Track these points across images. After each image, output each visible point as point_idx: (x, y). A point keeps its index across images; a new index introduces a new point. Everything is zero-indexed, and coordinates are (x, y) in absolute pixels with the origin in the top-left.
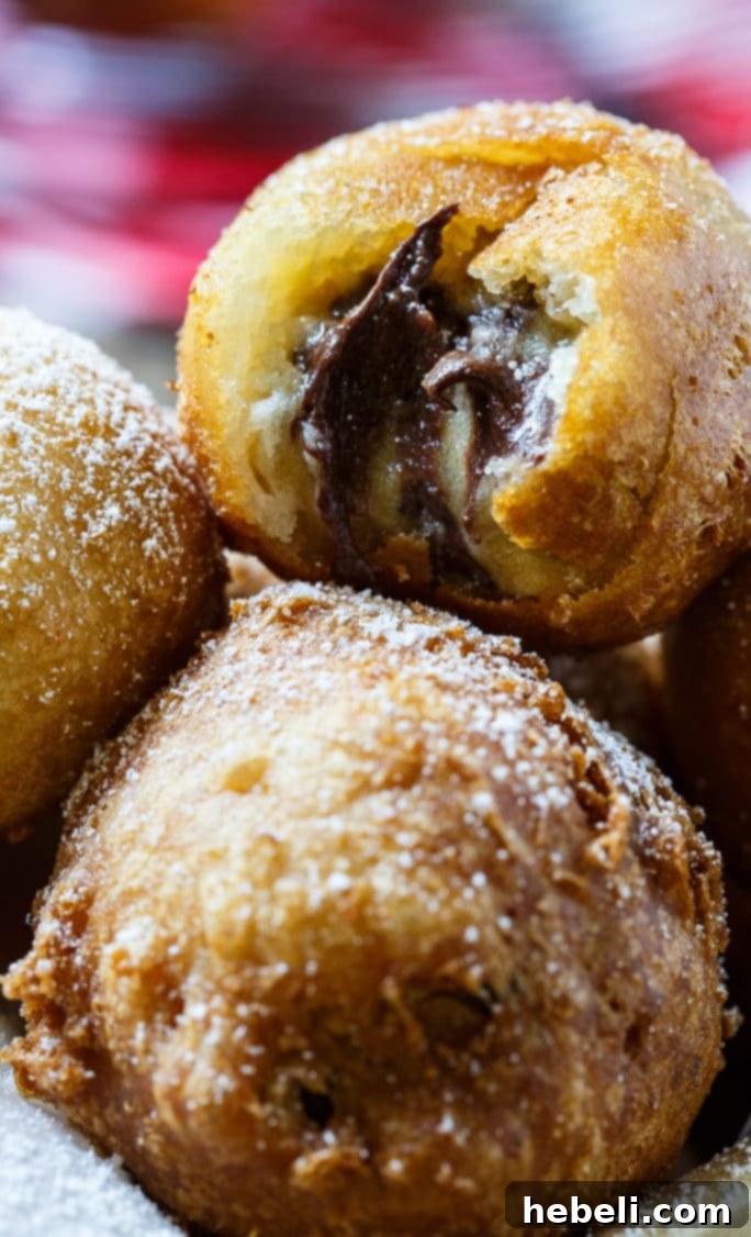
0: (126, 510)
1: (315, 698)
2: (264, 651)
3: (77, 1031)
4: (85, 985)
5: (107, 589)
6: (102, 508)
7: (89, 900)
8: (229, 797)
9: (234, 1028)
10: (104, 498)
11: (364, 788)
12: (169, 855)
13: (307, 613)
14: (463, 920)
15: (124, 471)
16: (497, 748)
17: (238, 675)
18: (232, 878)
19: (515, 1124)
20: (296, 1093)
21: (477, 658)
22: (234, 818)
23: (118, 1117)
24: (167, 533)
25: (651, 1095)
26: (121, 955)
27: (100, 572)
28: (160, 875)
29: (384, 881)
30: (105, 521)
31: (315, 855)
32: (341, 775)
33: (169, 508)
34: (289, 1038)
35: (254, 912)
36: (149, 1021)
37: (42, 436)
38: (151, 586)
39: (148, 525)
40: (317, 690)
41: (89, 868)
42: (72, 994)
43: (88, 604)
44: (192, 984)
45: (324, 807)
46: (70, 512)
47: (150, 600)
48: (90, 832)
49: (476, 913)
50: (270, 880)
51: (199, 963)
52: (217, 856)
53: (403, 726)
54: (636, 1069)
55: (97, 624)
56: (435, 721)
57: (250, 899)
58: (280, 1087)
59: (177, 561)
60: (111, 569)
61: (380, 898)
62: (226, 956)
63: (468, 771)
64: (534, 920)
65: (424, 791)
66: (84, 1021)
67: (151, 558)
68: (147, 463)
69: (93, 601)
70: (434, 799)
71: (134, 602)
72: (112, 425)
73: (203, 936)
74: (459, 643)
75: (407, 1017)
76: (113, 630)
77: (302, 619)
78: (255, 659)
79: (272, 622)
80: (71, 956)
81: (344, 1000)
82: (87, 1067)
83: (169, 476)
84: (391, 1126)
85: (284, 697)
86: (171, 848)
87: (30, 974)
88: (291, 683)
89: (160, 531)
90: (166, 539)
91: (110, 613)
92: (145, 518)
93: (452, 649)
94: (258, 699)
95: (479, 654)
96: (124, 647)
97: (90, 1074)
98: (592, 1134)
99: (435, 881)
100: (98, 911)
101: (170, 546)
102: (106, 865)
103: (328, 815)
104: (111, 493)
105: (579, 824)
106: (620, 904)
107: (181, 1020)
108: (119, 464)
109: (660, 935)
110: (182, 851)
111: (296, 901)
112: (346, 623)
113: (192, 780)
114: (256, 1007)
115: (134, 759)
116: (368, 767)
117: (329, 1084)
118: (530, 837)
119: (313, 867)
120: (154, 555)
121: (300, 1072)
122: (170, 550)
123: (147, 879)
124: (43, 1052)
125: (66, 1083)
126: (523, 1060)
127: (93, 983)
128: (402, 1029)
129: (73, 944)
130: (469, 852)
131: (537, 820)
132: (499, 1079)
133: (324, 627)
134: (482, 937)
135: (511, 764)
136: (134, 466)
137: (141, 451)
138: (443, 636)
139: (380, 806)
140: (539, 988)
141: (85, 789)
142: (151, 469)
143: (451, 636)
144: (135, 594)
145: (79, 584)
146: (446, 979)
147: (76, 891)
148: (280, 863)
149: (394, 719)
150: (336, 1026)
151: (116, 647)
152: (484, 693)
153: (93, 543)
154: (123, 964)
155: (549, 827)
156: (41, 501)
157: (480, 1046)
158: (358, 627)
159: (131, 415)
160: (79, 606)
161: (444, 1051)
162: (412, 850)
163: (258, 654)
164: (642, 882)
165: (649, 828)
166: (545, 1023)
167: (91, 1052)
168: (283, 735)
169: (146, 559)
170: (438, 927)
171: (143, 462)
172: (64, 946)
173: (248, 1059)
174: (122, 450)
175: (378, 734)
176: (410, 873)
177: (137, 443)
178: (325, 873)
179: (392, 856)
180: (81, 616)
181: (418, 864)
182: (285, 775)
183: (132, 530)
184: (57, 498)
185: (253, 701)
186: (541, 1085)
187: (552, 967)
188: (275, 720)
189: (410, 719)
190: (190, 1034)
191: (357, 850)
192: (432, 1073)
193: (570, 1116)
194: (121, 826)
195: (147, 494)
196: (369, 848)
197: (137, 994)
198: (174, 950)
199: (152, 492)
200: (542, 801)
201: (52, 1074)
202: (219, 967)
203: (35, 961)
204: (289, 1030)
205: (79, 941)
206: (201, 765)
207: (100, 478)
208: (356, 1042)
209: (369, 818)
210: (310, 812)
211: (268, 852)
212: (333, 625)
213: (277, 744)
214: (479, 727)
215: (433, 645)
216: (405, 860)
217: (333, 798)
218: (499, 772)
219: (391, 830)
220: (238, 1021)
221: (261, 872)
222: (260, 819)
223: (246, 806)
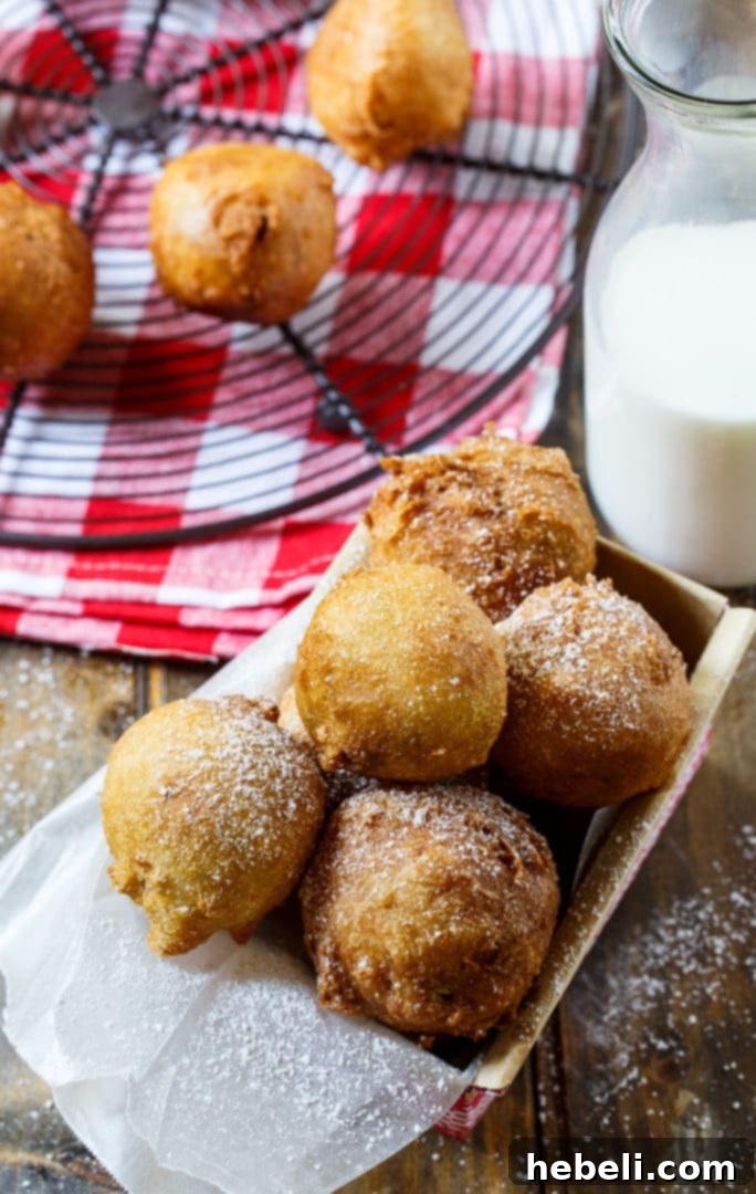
0: (296, 801)
1: (400, 863)
2: (369, 840)
3: (351, 996)
4: (348, 979)
6: (288, 805)
7: (337, 947)
8: (383, 911)
9: (414, 987)
10: (288, 801)
11: (432, 897)
12: (367, 934)
13: (378, 820)
14: (484, 929)
15: (289, 785)
16: (473, 862)
17: (363, 854)
18: (398, 941)
19: (516, 977)
20: (440, 997)
21: (445, 816)
22: (390, 919)
23: (373, 1014)
24: (311, 799)
26: (363, 973)
27: (296, 828)
28: (366, 941)
29: (453, 929)
30: (292, 810)
31: (426, 927)
33: (308, 788)
34: (434, 983)
35: (411, 951)
36: (380, 990)
37: (259, 790)
39: (305, 801)
40: (399, 859)
41: (332, 936)
42: (344, 982)
44: (392, 975)
45: (422, 908)
46: (279, 814)
50: (413, 940)
51: (392, 969)
53: (440, 870)
57: (407, 947)
58: (434, 997)
60: (298, 825)
61: (454, 934)
62: (403, 966)
63: (468, 878)
64: (505, 916)
65: (456, 891)
66: (352, 991)
68: (295, 778)
70: (460, 892)
71: (308, 829)
72: (277, 768)
73: (392, 961)
74: (436, 811)
75: (474, 965)
78: (367, 845)
79: (365, 825)
80: (339, 970)
81: (450, 967)
82: (358, 1005)
83: (302, 774)
84: (477, 997)
85: (387, 865)
86: (367, 932)
88: (388, 857)
90: (312, 801)
92: (303, 799)
93: (435, 817)
95: (444, 813)
99: (470, 921)
100: (343, 951)
101: (314, 803)
102: (341, 936)
103: (425, 910)
104: (289, 798)
105: (508, 873)
106: (528, 889)
107: (392, 988)
108: (287, 784)
109: (541, 888)
110: (372, 932)
111: (425, 944)
112: (394, 819)
113: (367, 903)
114: (420, 979)
115: (333, 891)
116: (433, 888)
117: (451, 990)
118: (494, 888)
119: (427, 931)
120: (310, 810)
121: (440, 991)
123: (361, 943)
126: (514, 958)
127: (351, 978)
128: (472, 968)
129: (337, 965)
131: (495, 881)
132: (508, 967)
134: (492, 931)
135: (478, 866)
136: (292, 781)
137: (290, 774)
138: (429, 811)
139: (442, 903)
140: (512, 935)
144: (308, 826)
146: (484, 950)
147: (331, 946)
148: (414, 932)
149: (436, 869)
150: (449, 975)
152: (456, 835)
153: (291, 821)
154: (364, 975)
155: (500, 881)
156: (269, 815)
157: (499, 961)
158: (399, 820)
160: (293, 843)
161: (487, 967)
163: (367, 842)
164: (531, 877)
166: (517, 944)
167: (358, 1000)
168: (395, 882)
170: (477, 936)
172: (334, 967)
173: (421, 995)
174: (285, 777)
175: (431, 876)
176: (462, 922)
177: (288, 770)
178: (432, 933)
179: (453, 918)
181: (462, 917)
182: (401, 897)
183: (301, 806)
184: (272, 811)
185: (376, 867)
187: (515, 926)
188: (389, 875)
189: (440, 867)
190: (398, 992)
191: (440, 920)
192: (486, 975)
194: (342, 921)
195: (300, 789)
196: (443, 917)
197: (373, 983)
198: (381, 966)
199: (301, 787)
200: (494, 874)
202: (402, 970)
203: (327, 976)
204: (433, 981)
205: (339, 964)
206: (366, 897)
207: (283, 794)
208: (457, 976)
209: (439, 907)
210: (417, 911)
211: (408, 930)
212: (389, 822)
213: (394, 887)
214: (464, 857)
215: (428, 817)
216: (458, 918)
217: (424, 902)
218: (478, 872)
219: (449, 909)
220: (414, 984)
221: (408, 937)
222: (400, 919)
223: (392, 914)
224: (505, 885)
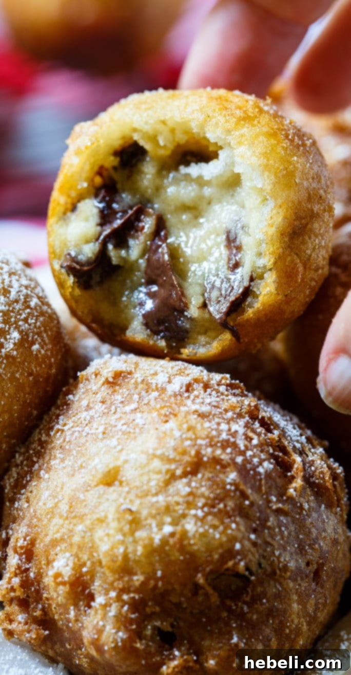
0: (21, 332)
1: (137, 430)
2: (103, 402)
3: (38, 613)
4: (37, 587)
5: (17, 375)
6: (9, 334)
7: (33, 543)
8: (102, 488)
9: (122, 607)
10: (9, 328)
11: (172, 478)
12: (74, 521)
13: (121, 378)
14: (233, 540)
15: (16, 311)
16: (235, 445)
17: (92, 417)
18: (112, 532)
19: (267, 631)
20: (156, 632)
21: (212, 391)
22: (108, 500)
23: (63, 650)
24: (43, 340)
25: (326, 598)
26: (58, 575)
27: (13, 367)
28: (71, 531)
29: (190, 526)
30: (12, 341)
31: (154, 517)
32: (159, 472)
33: (41, 326)
34: (151, 608)
35: (126, 548)
36: (76, 605)
38: (38, 369)
39: (33, 338)
40: (137, 425)
41: (29, 526)
42: (32, 593)
43: (9, 385)
44: (97, 586)
45: (154, 491)
47: (38, 375)
48: (26, 505)
49: (239, 535)
50: (132, 532)
51: (98, 575)
52: (101, 521)
53: (188, 443)
54: (319, 589)
55: (15, 393)
56: (203, 439)
57: (123, 542)
58: (149, 631)
59: (49, 353)
60: (17, 364)
61: (190, 534)
62: (113, 571)
63: (224, 462)
64: (266, 531)
65: (203, 476)
66: (40, 606)
67: (36, 355)
68: (26, 304)
69: (11, 384)
70: (209, 479)
71: (31, 378)
72: (6, 287)
73: (100, 562)
74: (202, 385)
75: (210, 590)
76: (22, 394)
77: (119, 382)
78: (99, 407)
79: (103, 384)
80: (28, 573)
81: (177, 587)
82: (45, 630)
83: (38, 308)
84: (206, 643)
85: (121, 430)
86: (75, 517)
87: (9, 586)
88: (123, 422)
89: (39, 340)
90: (42, 343)
91: (20, 387)
92: (31, 334)
93: (198, 389)
94: (107, 432)
95: (212, 389)
96: (28, 401)
97: (47, 632)
98: (302, 625)
99: (216, 522)
100: (39, 547)
101: (45, 346)
102: (40, 524)
103: (156, 494)
104: (12, 325)
105: (280, 477)
106: (304, 513)
107: (93, 604)
108: (14, 308)
109: (323, 522)
110: (81, 518)
111: (147, 542)
112: (143, 381)
113: (81, 478)
114: (132, 595)
115: (43, 465)
116: (173, 466)
117: (172, 626)
118: (258, 490)
119: (153, 523)
120: (38, 353)
121: (158, 624)
122: (45, 348)
123: (64, 534)
124: (20, 623)
125: (35, 639)
126: (268, 601)
127: (42, 586)
128: (207, 595)
129: (27, 566)
130: (231, 504)
131: (260, 480)
132: (258, 612)
133: (131, 386)
134: (242, 546)
135: (243, 453)
136: (21, 307)
137: (22, 298)
138: (192, 382)
139: (182, 487)
140: (271, 565)
141: (16, 478)
142: (29, 307)
143: (196, 381)
144: (30, 374)
145: (4, 376)
146: (228, 569)
147: (25, 540)
148: (135, 522)
149: (183, 440)
150: (174, 599)
151: (25, 402)
152: (221, 413)
153: (8, 354)
154: (60, 579)
155: (267, 483)
157: (246, 598)
158: (149, 383)
159: (14, 278)
160: (5, 387)
161: (228, 602)
162: (202, 508)
163: (100, 404)
164: (312, 498)
165: (310, 467)
166: (276, 581)
167: (46, 621)
168: (124, 452)
169: (34, 356)
170: (221, 545)
171: (24, 304)
172: (23, 568)
173: (131, 621)
174: (14, 300)
175: (175, 449)
176: (203, 520)
177: (20, 293)
178: (160, 525)
179: (193, 512)
180: (6, 392)
181: (207, 514)
182: (129, 473)
183: (24, 343)
185: (104, 433)
186: (277, 610)
187: (277, 553)
188: (119, 444)
189: (191, 439)
190: (100, 612)
191: (175, 511)
192: (225, 614)
193: (292, 621)
194: (45, 504)
195: (30, 321)
196: (180, 509)
197: (68, 593)
198: (85, 570)
199: (32, 319)
200: (261, 470)
201: (27, 635)
202: (111, 577)
203: (10, 579)
204: (150, 604)
205: (30, 565)
206: (83, 471)
207: (6, 318)
208: (185, 605)
209: (178, 494)
210: (146, 494)
211: (129, 517)
212: (136, 384)
213: (123, 457)
214: (224, 436)
215: (189, 388)
216: (200, 513)
217: (157, 485)
218: (239, 459)
219: (191, 498)
220: (124, 603)
221: (127, 528)
222: (121, 500)
223: (112, 493)
224: (274, 492)
